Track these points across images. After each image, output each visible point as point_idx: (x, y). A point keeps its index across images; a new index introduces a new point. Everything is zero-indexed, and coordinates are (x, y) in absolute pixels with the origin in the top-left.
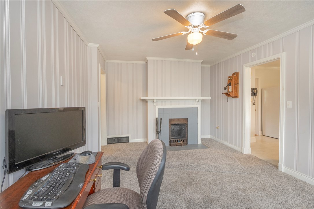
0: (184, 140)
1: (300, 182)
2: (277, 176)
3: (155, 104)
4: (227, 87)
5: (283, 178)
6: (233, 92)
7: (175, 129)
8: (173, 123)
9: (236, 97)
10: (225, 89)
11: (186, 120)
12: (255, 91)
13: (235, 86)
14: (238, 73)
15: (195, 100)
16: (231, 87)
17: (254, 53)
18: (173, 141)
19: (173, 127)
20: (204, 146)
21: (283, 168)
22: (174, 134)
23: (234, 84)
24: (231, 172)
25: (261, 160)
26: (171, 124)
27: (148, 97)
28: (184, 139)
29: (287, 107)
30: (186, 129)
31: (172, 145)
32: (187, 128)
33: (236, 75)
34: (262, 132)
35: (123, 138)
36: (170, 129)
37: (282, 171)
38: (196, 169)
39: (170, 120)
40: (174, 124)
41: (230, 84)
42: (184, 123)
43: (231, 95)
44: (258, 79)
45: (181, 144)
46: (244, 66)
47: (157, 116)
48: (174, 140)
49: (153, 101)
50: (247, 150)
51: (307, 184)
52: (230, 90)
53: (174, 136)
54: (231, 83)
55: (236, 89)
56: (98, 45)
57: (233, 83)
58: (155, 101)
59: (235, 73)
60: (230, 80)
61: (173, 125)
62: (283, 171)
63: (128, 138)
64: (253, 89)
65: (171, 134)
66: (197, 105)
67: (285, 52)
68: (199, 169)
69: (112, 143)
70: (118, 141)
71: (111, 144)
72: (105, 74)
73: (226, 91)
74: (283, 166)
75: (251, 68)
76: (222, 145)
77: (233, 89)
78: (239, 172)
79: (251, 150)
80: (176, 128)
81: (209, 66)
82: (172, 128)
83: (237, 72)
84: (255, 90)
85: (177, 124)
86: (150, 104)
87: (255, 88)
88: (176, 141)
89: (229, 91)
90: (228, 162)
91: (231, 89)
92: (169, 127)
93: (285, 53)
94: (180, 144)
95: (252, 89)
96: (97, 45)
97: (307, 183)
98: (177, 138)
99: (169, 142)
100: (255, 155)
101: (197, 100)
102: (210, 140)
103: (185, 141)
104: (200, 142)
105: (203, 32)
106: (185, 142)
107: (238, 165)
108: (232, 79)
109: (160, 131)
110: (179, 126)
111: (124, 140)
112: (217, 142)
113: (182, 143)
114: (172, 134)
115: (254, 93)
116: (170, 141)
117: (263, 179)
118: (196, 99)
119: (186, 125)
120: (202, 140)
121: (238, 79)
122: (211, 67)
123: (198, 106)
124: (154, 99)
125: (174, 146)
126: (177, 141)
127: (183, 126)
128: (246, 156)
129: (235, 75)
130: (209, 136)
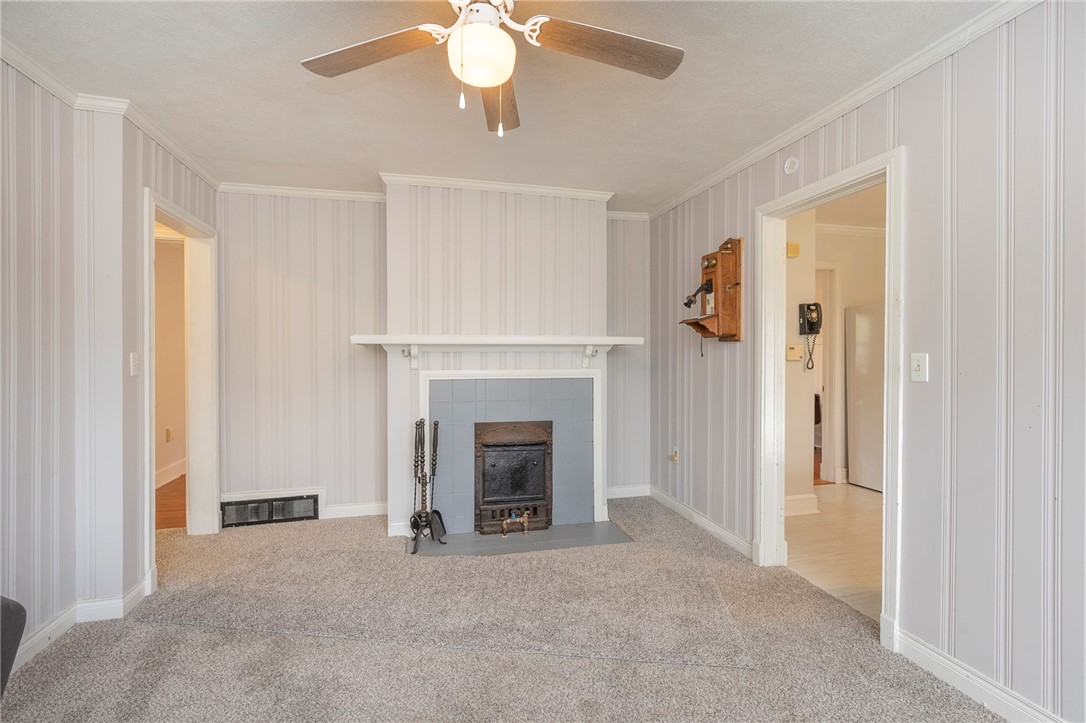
0: (535, 509)
1: (959, 705)
2: (872, 673)
3: (414, 364)
4: (695, 296)
5: (892, 686)
6: (718, 315)
7: (502, 463)
8: (490, 439)
9: (730, 337)
10: (688, 305)
11: (548, 426)
12: (814, 315)
13: (725, 292)
14: (739, 241)
15: (582, 348)
16: (711, 297)
17: (792, 158)
18: (490, 513)
19: (491, 456)
20: (616, 533)
21: (897, 636)
22: (494, 486)
23: (724, 284)
24: (679, 661)
25: (820, 594)
26: (482, 446)
27: (385, 333)
28: (538, 503)
29: (913, 380)
30: (547, 463)
31: (486, 529)
32: (551, 458)
33: (732, 247)
34: (848, 472)
35: (295, 503)
36: (480, 463)
37: (895, 651)
38: (536, 644)
39: (481, 429)
40: (494, 446)
41: (707, 287)
42: (537, 440)
43: (710, 330)
44: (831, 271)
45: (522, 524)
46: (760, 214)
47: (424, 414)
48: (494, 507)
49: (406, 351)
50: (772, 550)
51: (990, 717)
52: (709, 310)
53: (495, 492)
54: (714, 282)
55: (731, 305)
56: (125, 106)
57: (718, 281)
58: (414, 351)
59: (726, 243)
60: (709, 270)
61: (494, 448)
62: (897, 648)
63: (315, 499)
64: (804, 309)
65: (484, 485)
66: (588, 368)
67: (903, 147)
68: (546, 647)
69: (242, 524)
70: (271, 514)
71: (237, 525)
72: (213, 241)
73: (694, 313)
74: (897, 627)
75: (785, 221)
76: (686, 525)
77: (720, 304)
78: (712, 661)
79: (788, 550)
80: (502, 461)
81: (645, 217)
82: (489, 461)
83: (738, 237)
84: (812, 311)
85: (506, 446)
86: (394, 361)
87: (814, 305)
88: (502, 511)
89: (705, 314)
90: (682, 610)
91: (712, 302)
92: (476, 456)
93: (903, 150)
94: (520, 527)
95: (801, 307)
96: (121, 105)
97: (989, 712)
98: (509, 502)
99: (476, 515)
100: (800, 571)
101: (589, 351)
102: (644, 505)
103: (540, 512)
104: (601, 514)
105: (525, 29)
106: (542, 517)
107: (718, 622)
108: (714, 266)
109: (433, 474)
110: (514, 454)
111: (298, 509)
112: (670, 512)
113: (524, 519)
114: (487, 484)
115: (809, 322)
116: (478, 512)
117: (808, 697)
118: (585, 346)
119: (544, 446)
120: (613, 504)
121: (737, 264)
122: (653, 223)
123: (596, 372)
124: (410, 345)
125: (495, 533)
126: (506, 512)
127: (535, 453)
128: (763, 575)
129: (727, 249)
130: (644, 490)
